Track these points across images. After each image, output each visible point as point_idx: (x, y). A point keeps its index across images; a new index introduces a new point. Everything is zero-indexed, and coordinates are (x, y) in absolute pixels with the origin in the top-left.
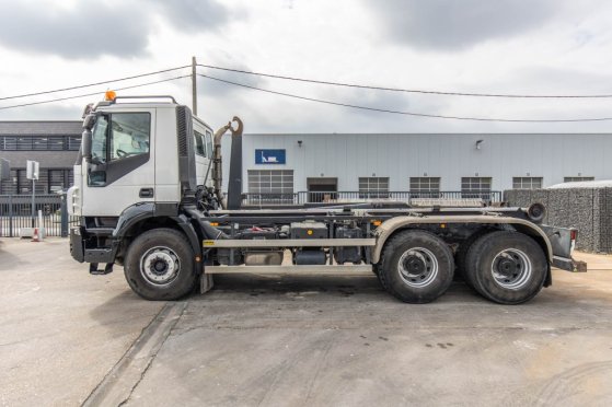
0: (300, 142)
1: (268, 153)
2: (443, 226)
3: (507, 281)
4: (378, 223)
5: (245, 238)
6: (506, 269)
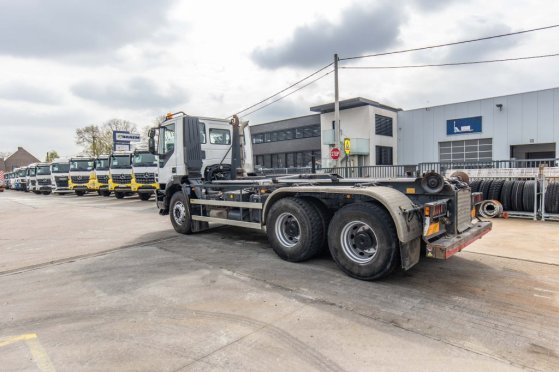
0: (500, 106)
1: (461, 123)
3: (362, 254)
4: (263, 191)
5: (208, 198)
6: (361, 242)
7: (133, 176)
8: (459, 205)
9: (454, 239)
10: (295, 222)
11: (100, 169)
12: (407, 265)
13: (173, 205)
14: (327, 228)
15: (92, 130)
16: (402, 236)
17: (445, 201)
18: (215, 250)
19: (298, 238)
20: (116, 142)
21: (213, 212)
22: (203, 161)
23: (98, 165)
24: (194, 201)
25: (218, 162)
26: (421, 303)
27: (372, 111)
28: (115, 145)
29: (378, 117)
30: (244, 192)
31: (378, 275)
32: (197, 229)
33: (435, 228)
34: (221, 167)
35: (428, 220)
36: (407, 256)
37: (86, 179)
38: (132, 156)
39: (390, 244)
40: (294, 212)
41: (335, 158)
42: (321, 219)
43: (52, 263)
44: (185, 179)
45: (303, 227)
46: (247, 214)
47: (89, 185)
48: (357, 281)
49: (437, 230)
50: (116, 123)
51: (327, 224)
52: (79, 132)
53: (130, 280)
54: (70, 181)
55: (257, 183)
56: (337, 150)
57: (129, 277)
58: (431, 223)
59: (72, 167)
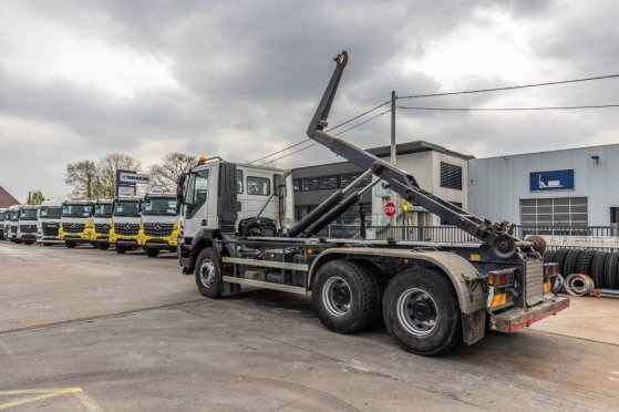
0: (596, 158)
1: (547, 176)
2: (406, 261)
3: (420, 326)
4: (310, 251)
5: (244, 257)
6: (420, 312)
7: (142, 226)
8: (528, 276)
9: (522, 313)
10: (346, 288)
11: (100, 216)
12: (470, 339)
13: (201, 263)
14: (382, 297)
15: (86, 167)
16: (465, 307)
17: (511, 270)
18: (250, 317)
19: (349, 306)
20: (119, 183)
21: (249, 273)
22: (239, 213)
23: (97, 211)
24: (226, 260)
25: (255, 215)
26: (484, 380)
27: (436, 158)
28: (117, 187)
29: (444, 166)
30: (287, 251)
31: (438, 350)
32: (227, 292)
33: (501, 299)
34: (259, 221)
35: (492, 289)
36: (469, 328)
37: (81, 228)
38: (141, 202)
39: (451, 315)
40: (345, 276)
41: (390, 214)
42: (374, 286)
43: (69, 322)
44: (216, 234)
45: (355, 294)
46: (290, 277)
47: (83, 235)
48: (414, 356)
49: (504, 302)
50: (117, 159)
51: (382, 292)
52: (70, 169)
53: (162, 343)
54: (61, 229)
55: (303, 242)
56: (392, 205)
57: (161, 340)
58: (495, 294)
59: (65, 211)
